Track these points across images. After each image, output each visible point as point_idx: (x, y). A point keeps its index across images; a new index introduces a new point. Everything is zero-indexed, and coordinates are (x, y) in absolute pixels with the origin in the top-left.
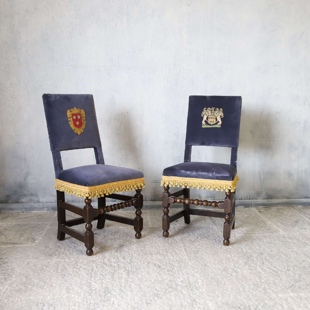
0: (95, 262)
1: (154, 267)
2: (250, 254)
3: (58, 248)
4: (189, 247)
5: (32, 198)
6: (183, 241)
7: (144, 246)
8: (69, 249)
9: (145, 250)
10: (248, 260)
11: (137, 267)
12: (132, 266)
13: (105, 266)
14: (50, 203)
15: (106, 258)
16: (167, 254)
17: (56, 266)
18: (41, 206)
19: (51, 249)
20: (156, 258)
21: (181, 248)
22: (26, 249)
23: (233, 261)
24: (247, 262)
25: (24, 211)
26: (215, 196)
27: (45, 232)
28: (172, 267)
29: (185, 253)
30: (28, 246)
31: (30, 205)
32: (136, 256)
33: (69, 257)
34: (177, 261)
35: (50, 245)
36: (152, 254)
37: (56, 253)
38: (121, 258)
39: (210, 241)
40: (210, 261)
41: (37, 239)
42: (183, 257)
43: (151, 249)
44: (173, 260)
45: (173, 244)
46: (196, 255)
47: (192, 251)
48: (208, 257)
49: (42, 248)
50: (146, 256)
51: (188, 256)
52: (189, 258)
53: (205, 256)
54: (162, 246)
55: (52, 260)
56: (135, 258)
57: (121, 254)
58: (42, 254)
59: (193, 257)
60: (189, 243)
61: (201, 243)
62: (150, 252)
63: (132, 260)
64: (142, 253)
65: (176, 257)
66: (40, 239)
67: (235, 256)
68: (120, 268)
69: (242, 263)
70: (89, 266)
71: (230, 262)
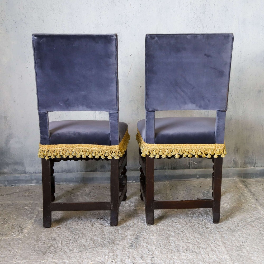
3: (54, 242)
4: (228, 240)
5: (16, 167)
6: (219, 230)
7: (167, 238)
8: (68, 242)
9: (170, 244)
15: (118, 257)
16: (199, 250)
18: (28, 178)
19: (44, 243)
20: (185, 258)
21: (218, 241)
22: (12, 243)
25: (7, 185)
26: (255, 162)
27: (35, 216)
29: (224, 249)
30: (14, 238)
31: (15, 177)
32: (158, 254)
33: (69, 256)
34: (214, 262)
35: (43, 237)
36: (180, 250)
37: (52, 250)
38: (138, 258)
39: (256, 230)
40: (261, 263)
41: (25, 227)
42: (222, 255)
43: (177, 243)
44: (209, 262)
45: (206, 234)
46: (239, 252)
47: (234, 247)
48: (257, 257)
49: (32, 241)
50: (171, 254)
51: (229, 254)
52: (230, 257)
53: (252, 254)
54: (191, 237)
55: (46, 261)
56: (158, 257)
57: (138, 250)
58: (33, 251)
59: (236, 257)
60: (228, 233)
61: (243, 233)
62: (176, 247)
63: (153, 261)
64: (166, 248)
65: (212, 256)
66: (30, 227)
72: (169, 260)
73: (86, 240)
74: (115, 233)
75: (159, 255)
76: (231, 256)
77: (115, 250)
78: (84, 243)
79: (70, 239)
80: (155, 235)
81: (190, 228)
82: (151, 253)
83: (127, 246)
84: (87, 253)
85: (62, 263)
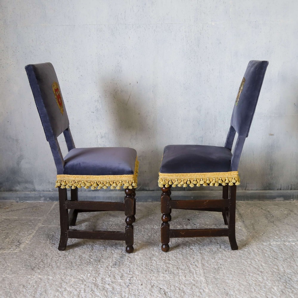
1: (158, 295)
2: (289, 276)
3: (45, 258)
4: (207, 262)
5: (27, 185)
6: (202, 252)
7: (150, 258)
8: (58, 259)
9: (151, 264)
10: (286, 287)
11: (137, 293)
12: (131, 290)
13: (95, 289)
14: (47, 191)
15: (100, 275)
16: (178, 271)
17: (35, 287)
18: (37, 196)
19: (35, 259)
20: (162, 279)
21: (198, 262)
22: (7, 257)
23: (265, 288)
24: (284, 291)
25: (18, 201)
27: (35, 232)
28: (183, 294)
29: (201, 271)
30: (10, 252)
31: (25, 194)
32: (137, 274)
33: (54, 273)
34: (189, 284)
35: (36, 252)
36: (159, 271)
37: (41, 266)
38: (118, 277)
39: (236, 253)
40: (234, 286)
41: (23, 243)
42: (198, 278)
43: (158, 264)
44: (185, 283)
45: (188, 256)
46: (215, 275)
47: (212, 269)
48: (232, 280)
49: (26, 256)
50: (150, 275)
51: (205, 276)
52: (206, 279)
53: (228, 277)
54: (173, 258)
55: (33, 276)
56: (137, 277)
57: (120, 269)
58: (23, 266)
59: (212, 279)
60: (209, 255)
61: (224, 255)
62: (157, 267)
63: (132, 281)
64: (147, 268)
65: (189, 278)
66: (27, 242)
67: (268, 279)
68: (114, 293)
69: (277, 291)
70: (76, 288)
71: (261, 290)
72: (147, 280)
73: (75, 256)
74: (103, 251)
75: (138, 275)
77: (98, 268)
78: (72, 260)
79: (61, 255)
80: (140, 254)
82: (131, 273)
83: (111, 264)
84: (72, 270)
85: (46, 280)
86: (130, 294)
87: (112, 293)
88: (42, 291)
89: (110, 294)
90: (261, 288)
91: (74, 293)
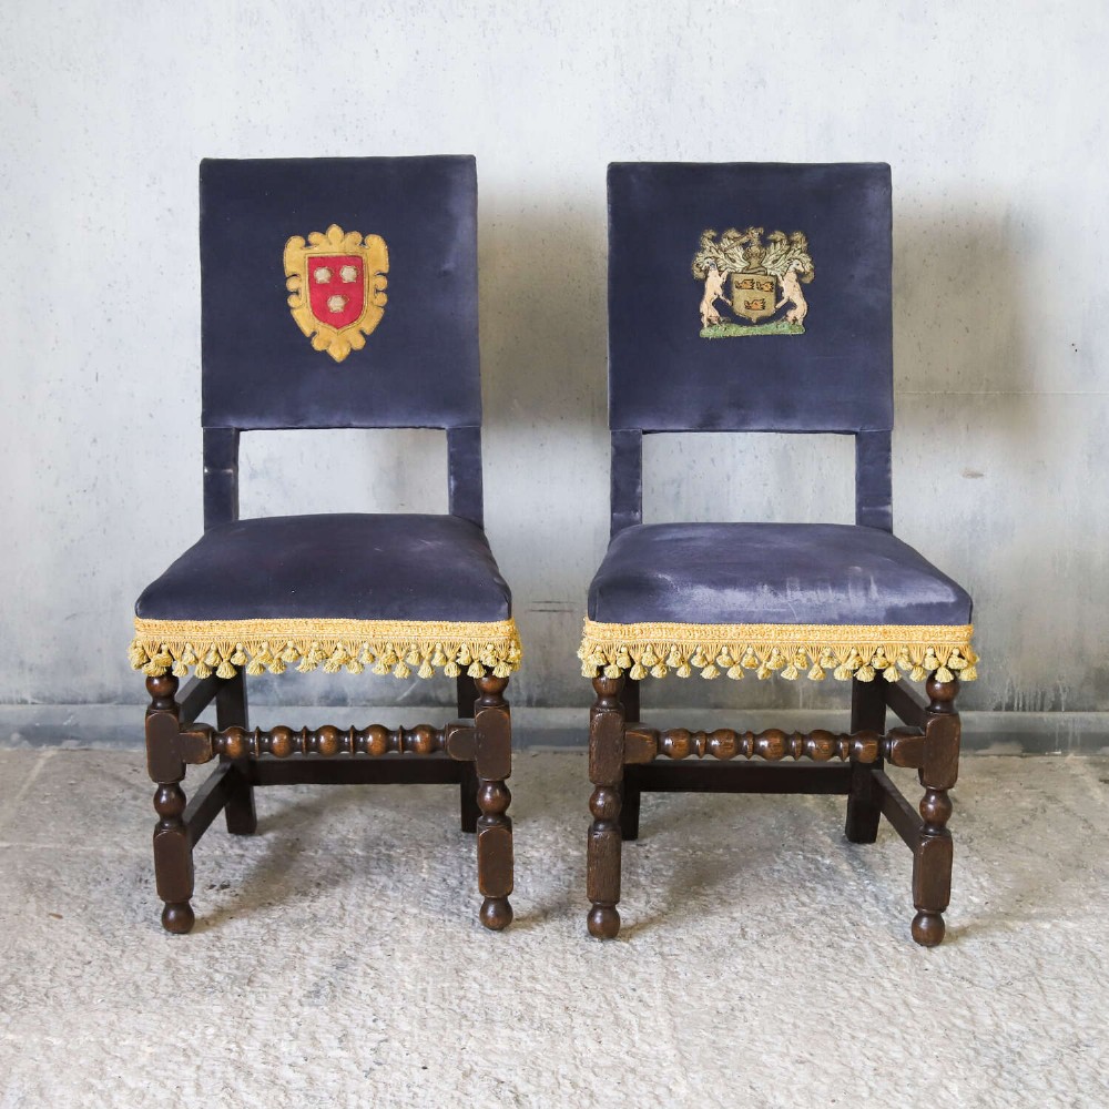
0: (193, 1057)
1: (488, 1103)
2: (1014, 1044)
3: (25, 969)
4: (688, 986)
6: (666, 949)
7: (458, 971)
8: (78, 972)
9: (461, 993)
10: (996, 1085)
11: (405, 1096)
12: (381, 1086)
13: (240, 1081)
14: (11, 702)
15: (256, 1033)
16: (568, 1020)
20: (507, 1048)
21: (650, 988)
23: (913, 1085)
24: (987, 1098)
28: (586, 1102)
29: (663, 1022)
32: (408, 1028)
34: (614, 1067)
36: (495, 1018)
37: (10, 998)
38: (329, 1039)
39: (807, 955)
40: (791, 1078)
42: (650, 1045)
43: (488, 992)
44: (596, 1064)
46: (717, 1035)
47: (704, 1013)
48: (782, 1055)
50: (457, 1031)
51: (678, 1039)
52: (680, 1052)
53: (768, 1043)
54: (550, 971)
56: (404, 1040)
57: (336, 1011)
59: (703, 1051)
60: (695, 961)
61: (756, 963)
62: (483, 1004)
63: (384, 1055)
64: (443, 1009)
65: (612, 1046)
67: (927, 1055)
68: (314, 1097)
69: (960, 1098)
70: (161, 1079)
71: (897, 1091)
72: (445, 1050)
73: (149, 964)
74: (264, 942)
75: (410, 1034)
76: (683, 1048)
77: (248, 1008)
78: (137, 977)
79: (90, 959)
80: (414, 956)
81: (556, 936)
82: (381, 1025)
83: (299, 993)
84: (140, 1012)
85: (38, 1048)
86: (377, 1102)
87: (307, 1095)
88: (25, 1088)
89: (298, 1101)
90: (896, 1084)
91: (154, 1096)
